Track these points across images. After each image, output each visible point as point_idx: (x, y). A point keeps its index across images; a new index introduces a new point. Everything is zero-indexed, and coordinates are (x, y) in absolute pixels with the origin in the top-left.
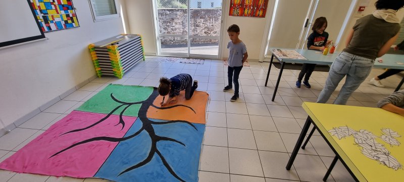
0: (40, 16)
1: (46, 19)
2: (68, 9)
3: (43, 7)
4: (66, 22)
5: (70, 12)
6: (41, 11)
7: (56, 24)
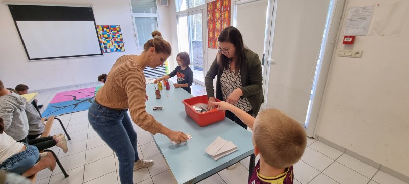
0: (103, 46)
1: (106, 48)
2: (120, 43)
3: (106, 42)
4: (117, 49)
5: (120, 45)
6: (104, 44)
7: (111, 49)
